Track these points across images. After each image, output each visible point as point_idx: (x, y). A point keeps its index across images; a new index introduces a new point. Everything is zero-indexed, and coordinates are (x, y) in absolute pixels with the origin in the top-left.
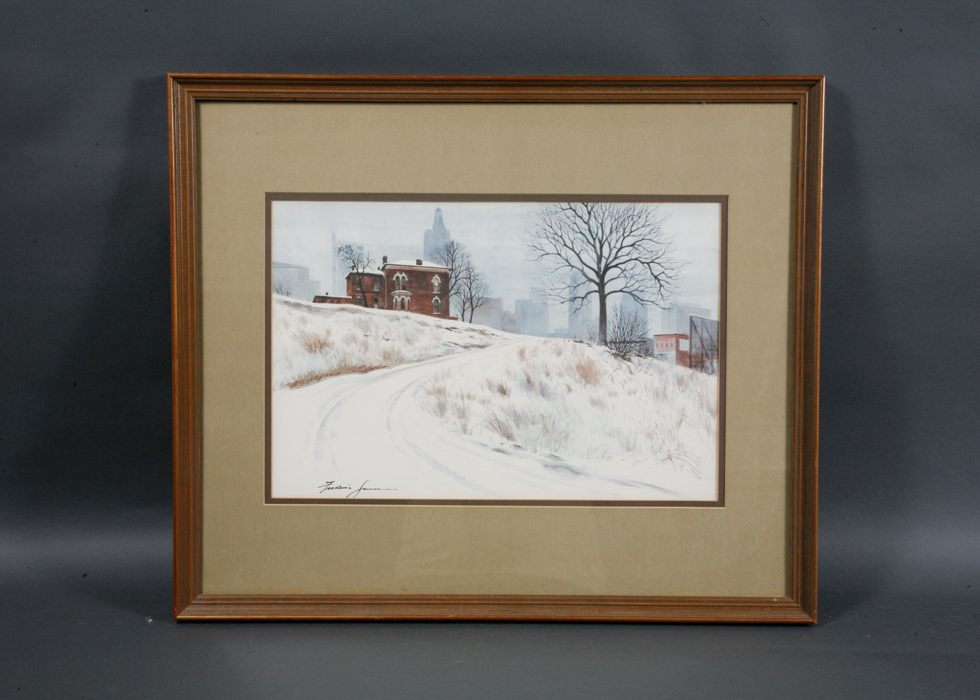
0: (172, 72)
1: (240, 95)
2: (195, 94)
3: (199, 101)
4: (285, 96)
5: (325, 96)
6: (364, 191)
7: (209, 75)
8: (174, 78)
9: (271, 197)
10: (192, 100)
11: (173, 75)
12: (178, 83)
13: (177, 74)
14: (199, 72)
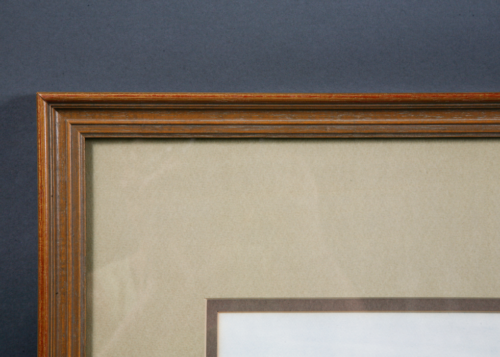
0: (47, 91)
1: (166, 130)
2: (86, 129)
3: (91, 140)
4: (247, 130)
5: (316, 129)
6: (383, 295)
7: (112, 95)
8: (50, 102)
9: (216, 306)
10: (80, 138)
11: (48, 95)
12: (57, 109)
13: (55, 95)
14: (95, 91)
